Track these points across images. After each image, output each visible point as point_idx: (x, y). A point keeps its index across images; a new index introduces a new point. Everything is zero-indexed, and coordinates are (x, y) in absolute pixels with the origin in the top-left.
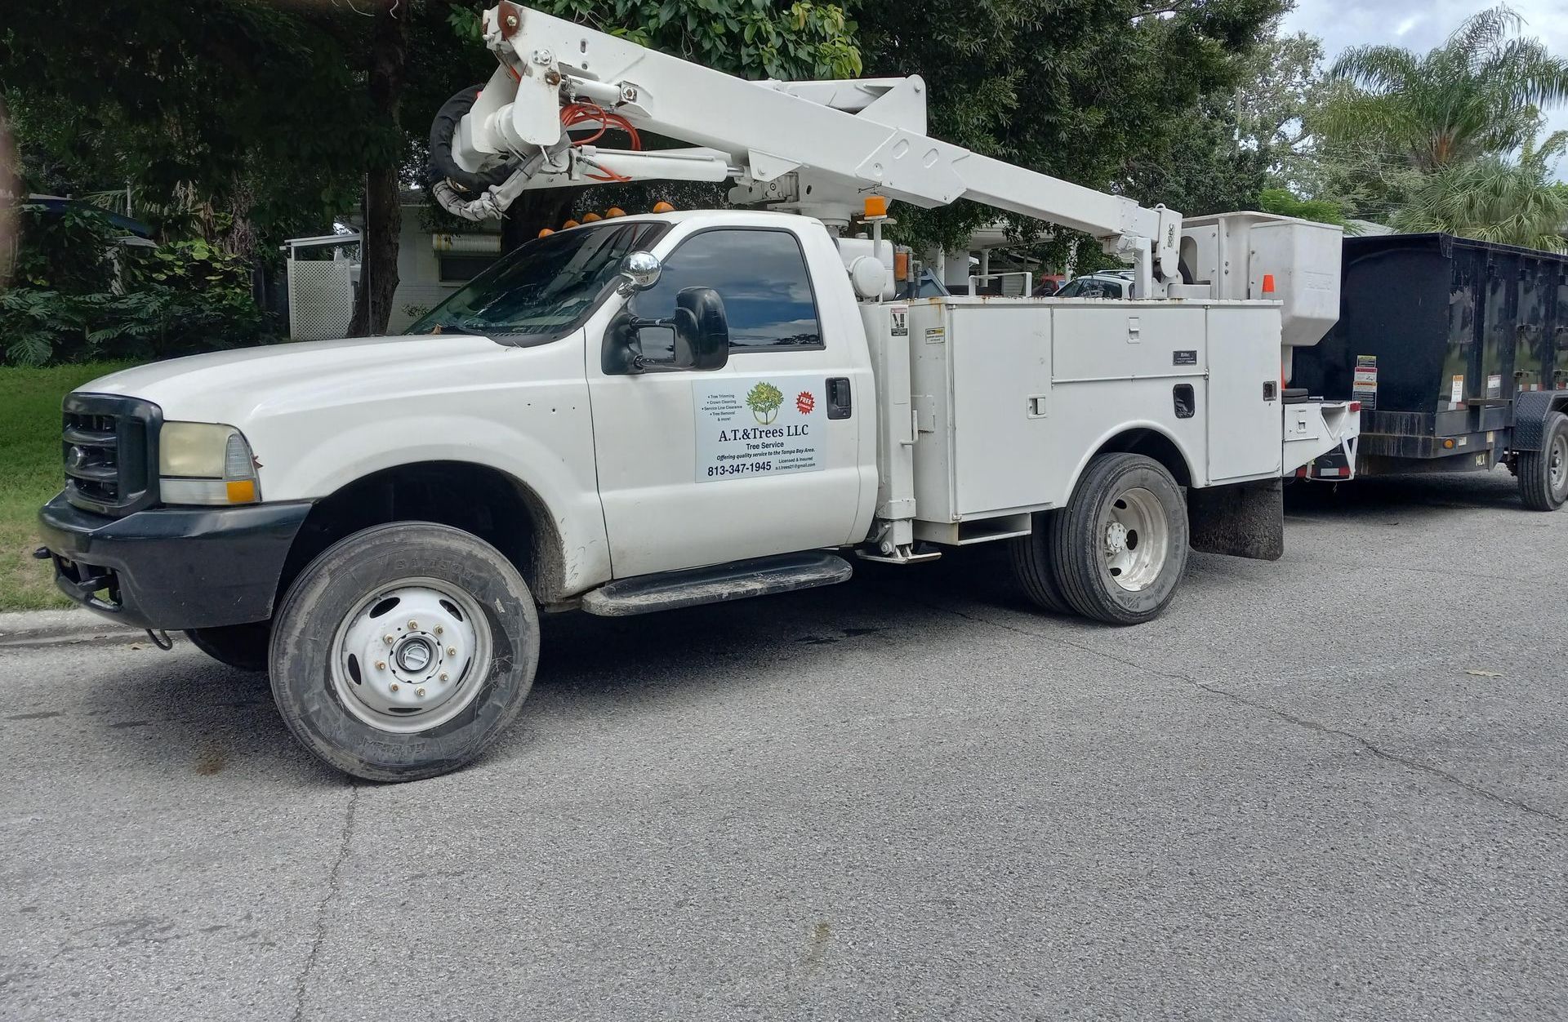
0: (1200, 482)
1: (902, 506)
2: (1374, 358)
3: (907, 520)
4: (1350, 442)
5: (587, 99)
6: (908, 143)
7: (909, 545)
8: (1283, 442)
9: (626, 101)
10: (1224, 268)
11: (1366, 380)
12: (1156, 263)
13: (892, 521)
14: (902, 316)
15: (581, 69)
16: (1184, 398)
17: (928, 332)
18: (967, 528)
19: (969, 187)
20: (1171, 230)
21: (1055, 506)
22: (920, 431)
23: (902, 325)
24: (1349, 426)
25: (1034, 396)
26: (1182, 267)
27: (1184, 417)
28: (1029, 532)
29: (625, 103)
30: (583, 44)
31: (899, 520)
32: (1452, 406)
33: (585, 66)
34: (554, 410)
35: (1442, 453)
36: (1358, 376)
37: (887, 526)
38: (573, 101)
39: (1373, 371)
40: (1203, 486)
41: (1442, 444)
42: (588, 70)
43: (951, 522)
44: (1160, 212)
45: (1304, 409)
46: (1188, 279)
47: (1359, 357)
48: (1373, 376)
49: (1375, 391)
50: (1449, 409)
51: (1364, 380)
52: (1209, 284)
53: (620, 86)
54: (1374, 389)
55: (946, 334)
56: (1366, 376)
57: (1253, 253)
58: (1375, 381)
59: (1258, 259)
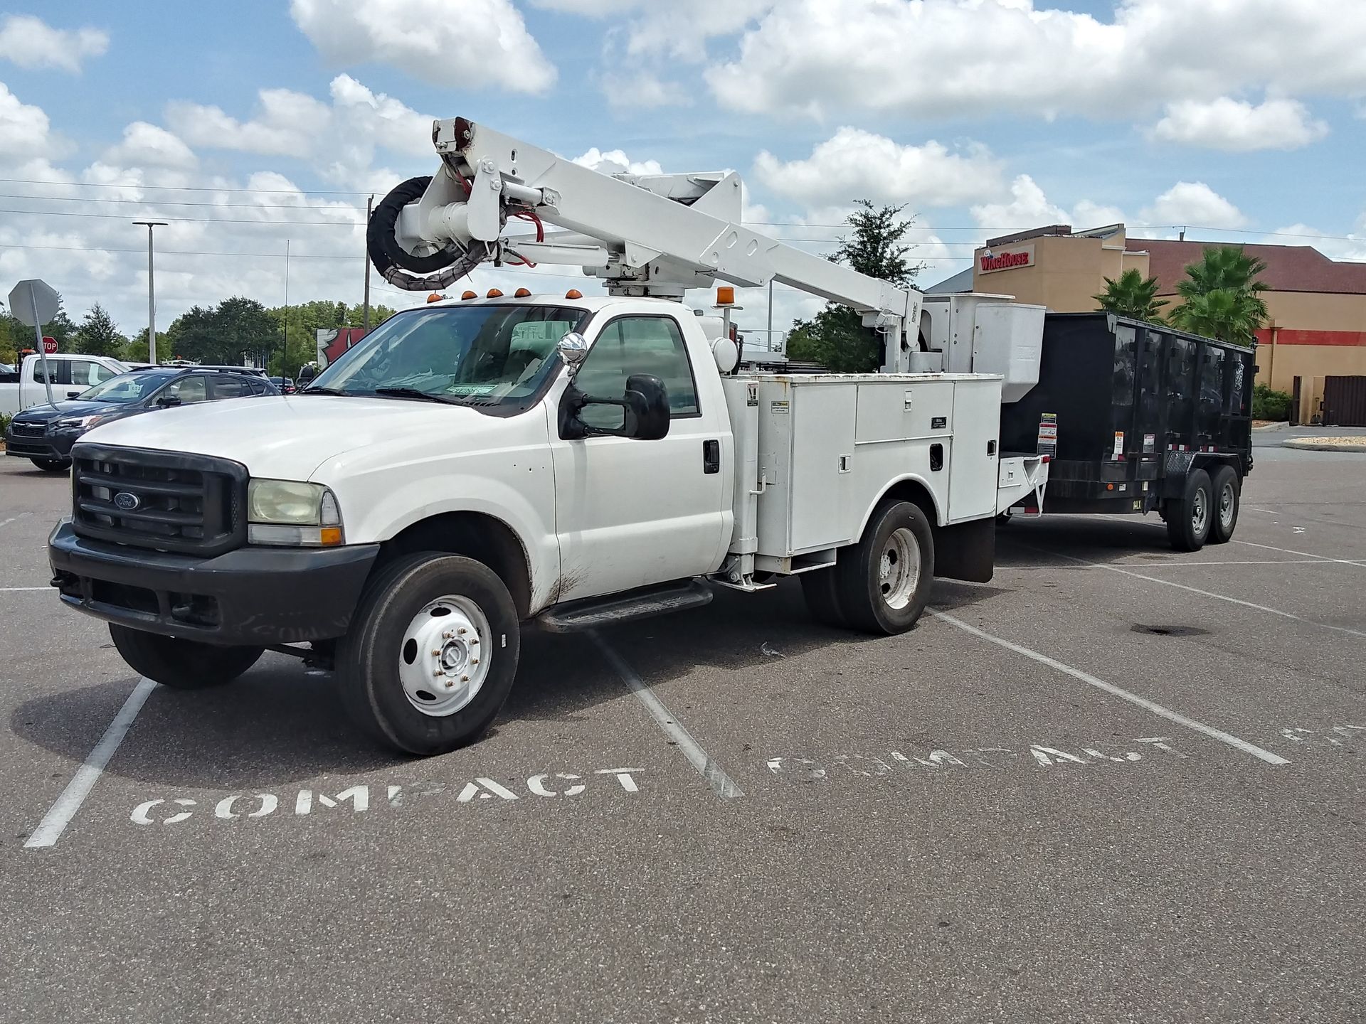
0: (943, 522)
1: (748, 544)
2: (1055, 415)
3: (751, 554)
4: (1041, 487)
5: (518, 201)
6: (736, 235)
7: (751, 574)
8: (998, 488)
9: (546, 203)
10: (954, 339)
11: (1048, 434)
12: (904, 335)
13: (741, 555)
14: (755, 390)
15: (511, 174)
16: (936, 456)
17: (774, 404)
18: (797, 561)
19: (778, 273)
20: (915, 307)
21: (851, 542)
22: (767, 484)
23: (755, 398)
24: (1041, 474)
25: (843, 455)
26: (921, 339)
27: (935, 470)
28: (834, 563)
29: (545, 205)
30: (513, 153)
31: (746, 554)
32: (1114, 458)
33: (514, 172)
34: (530, 470)
35: (1104, 495)
36: (1043, 431)
37: (736, 559)
38: (507, 203)
39: (1054, 426)
40: (945, 525)
41: (1105, 487)
42: (516, 175)
43: (787, 556)
44: (907, 292)
45: (1012, 461)
46: (924, 348)
47: (1043, 414)
48: (1054, 431)
49: (1055, 443)
50: (1112, 459)
51: (1047, 434)
52: (941, 352)
53: (542, 190)
54: (1054, 442)
55: (790, 407)
56: (1048, 431)
57: (977, 327)
58: (1055, 434)
59: (981, 333)
